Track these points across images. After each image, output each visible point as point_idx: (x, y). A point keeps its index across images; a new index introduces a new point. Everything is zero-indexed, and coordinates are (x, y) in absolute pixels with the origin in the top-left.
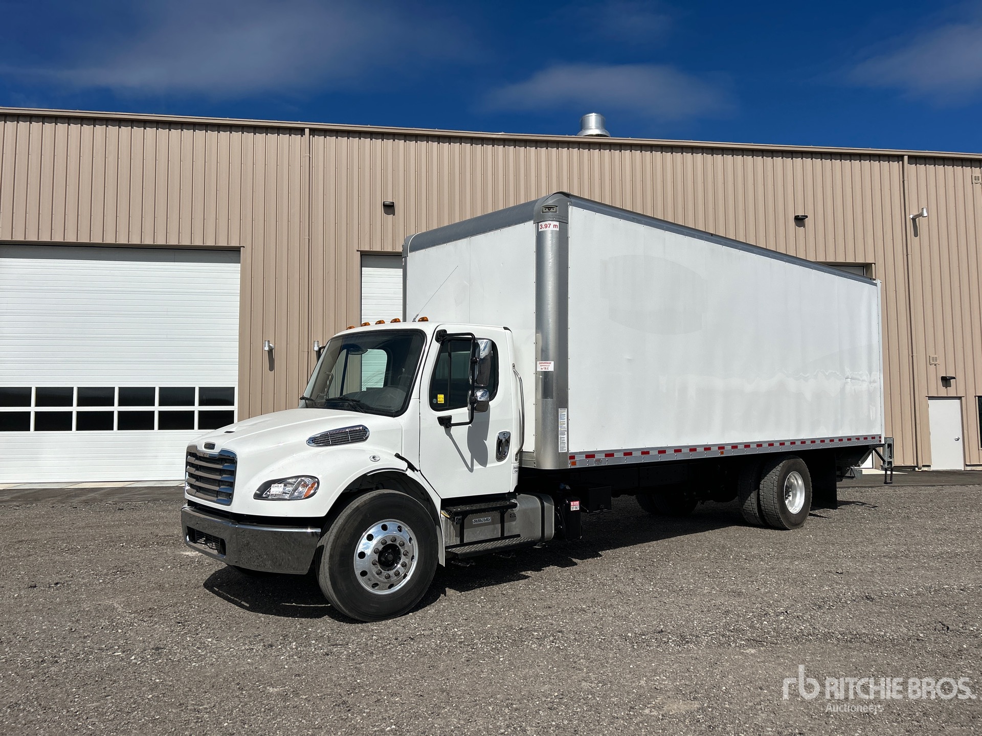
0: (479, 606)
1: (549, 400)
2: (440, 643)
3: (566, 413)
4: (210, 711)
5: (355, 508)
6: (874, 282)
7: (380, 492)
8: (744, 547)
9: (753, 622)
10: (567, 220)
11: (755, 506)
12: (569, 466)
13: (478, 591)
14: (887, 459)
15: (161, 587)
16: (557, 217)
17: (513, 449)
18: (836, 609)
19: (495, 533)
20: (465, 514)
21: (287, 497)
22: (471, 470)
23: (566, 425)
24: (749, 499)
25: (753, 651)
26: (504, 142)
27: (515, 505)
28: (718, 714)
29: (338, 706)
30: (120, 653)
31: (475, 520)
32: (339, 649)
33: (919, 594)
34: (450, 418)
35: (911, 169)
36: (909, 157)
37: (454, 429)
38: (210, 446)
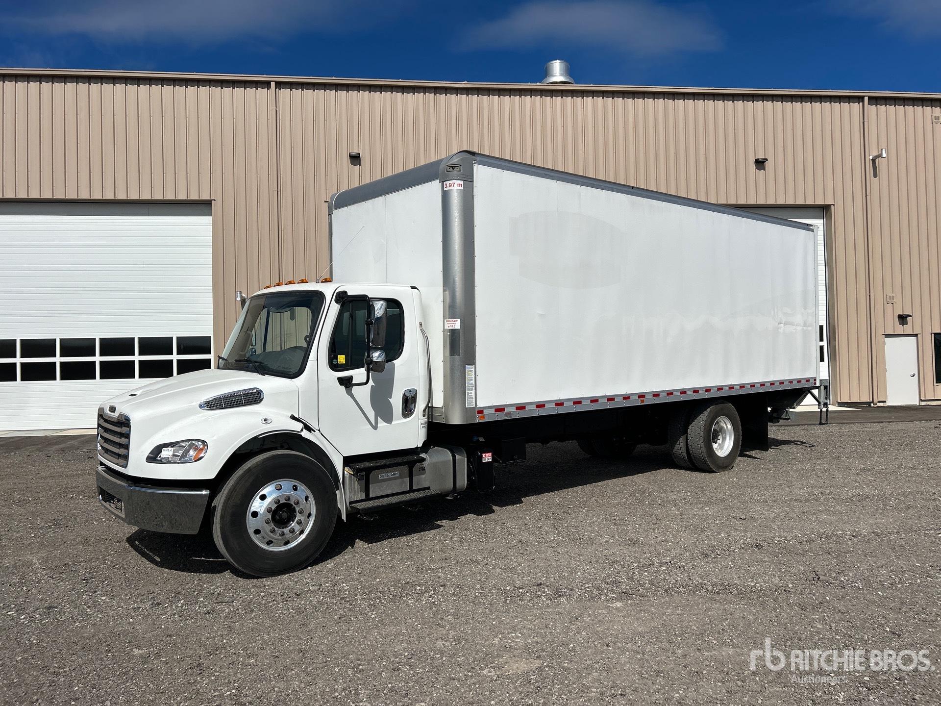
0: (379, 559)
1: (457, 357)
2: (323, 599)
3: (474, 370)
4: (68, 675)
5: (247, 470)
6: (811, 228)
7: (274, 453)
8: (665, 492)
9: (634, 573)
10: (473, 179)
11: (684, 450)
12: (477, 421)
13: (385, 542)
14: (822, 400)
15: (86, 541)
16: (461, 176)
17: (421, 406)
18: (721, 557)
19: (403, 486)
20: (368, 471)
21: (177, 459)
22: (375, 428)
23: (474, 381)
24: (678, 443)
26: (468, 91)
27: (423, 460)
28: (552, 674)
29: (193, 669)
30: (13, 612)
31: (381, 475)
32: (222, 606)
33: (810, 541)
34: (351, 378)
35: (872, 109)
36: (870, 98)
37: (355, 390)
38: (113, 409)
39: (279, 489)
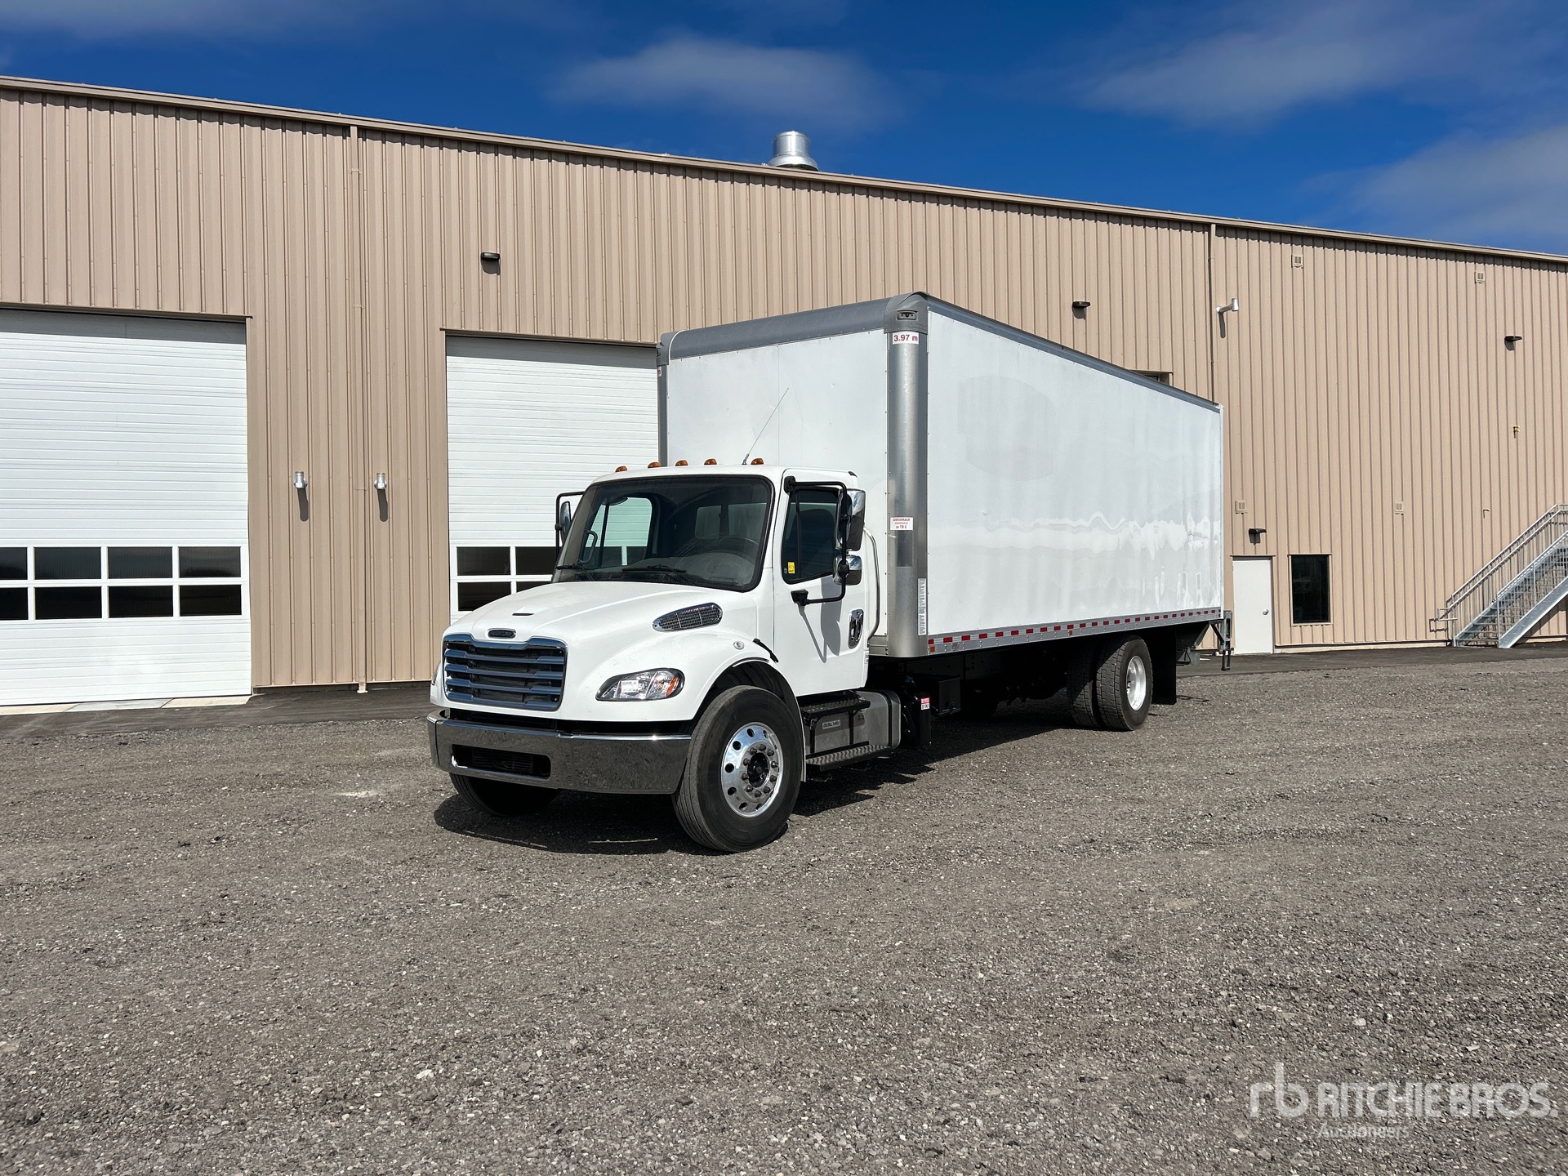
1: (907, 569)
3: (925, 585)
6: (1218, 407)
7: (742, 689)
10: (927, 331)
11: (1090, 701)
12: (929, 653)
14: (1225, 639)
16: (917, 326)
17: (865, 633)
18: (1256, 808)
19: (844, 740)
20: (819, 715)
22: (824, 660)
23: (925, 600)
24: (1082, 692)
25: (1207, 853)
26: (669, 169)
27: (867, 704)
31: (825, 724)
34: (805, 593)
35: (1219, 242)
36: (1218, 226)
37: (807, 607)
38: (510, 634)
39: (750, 733)
